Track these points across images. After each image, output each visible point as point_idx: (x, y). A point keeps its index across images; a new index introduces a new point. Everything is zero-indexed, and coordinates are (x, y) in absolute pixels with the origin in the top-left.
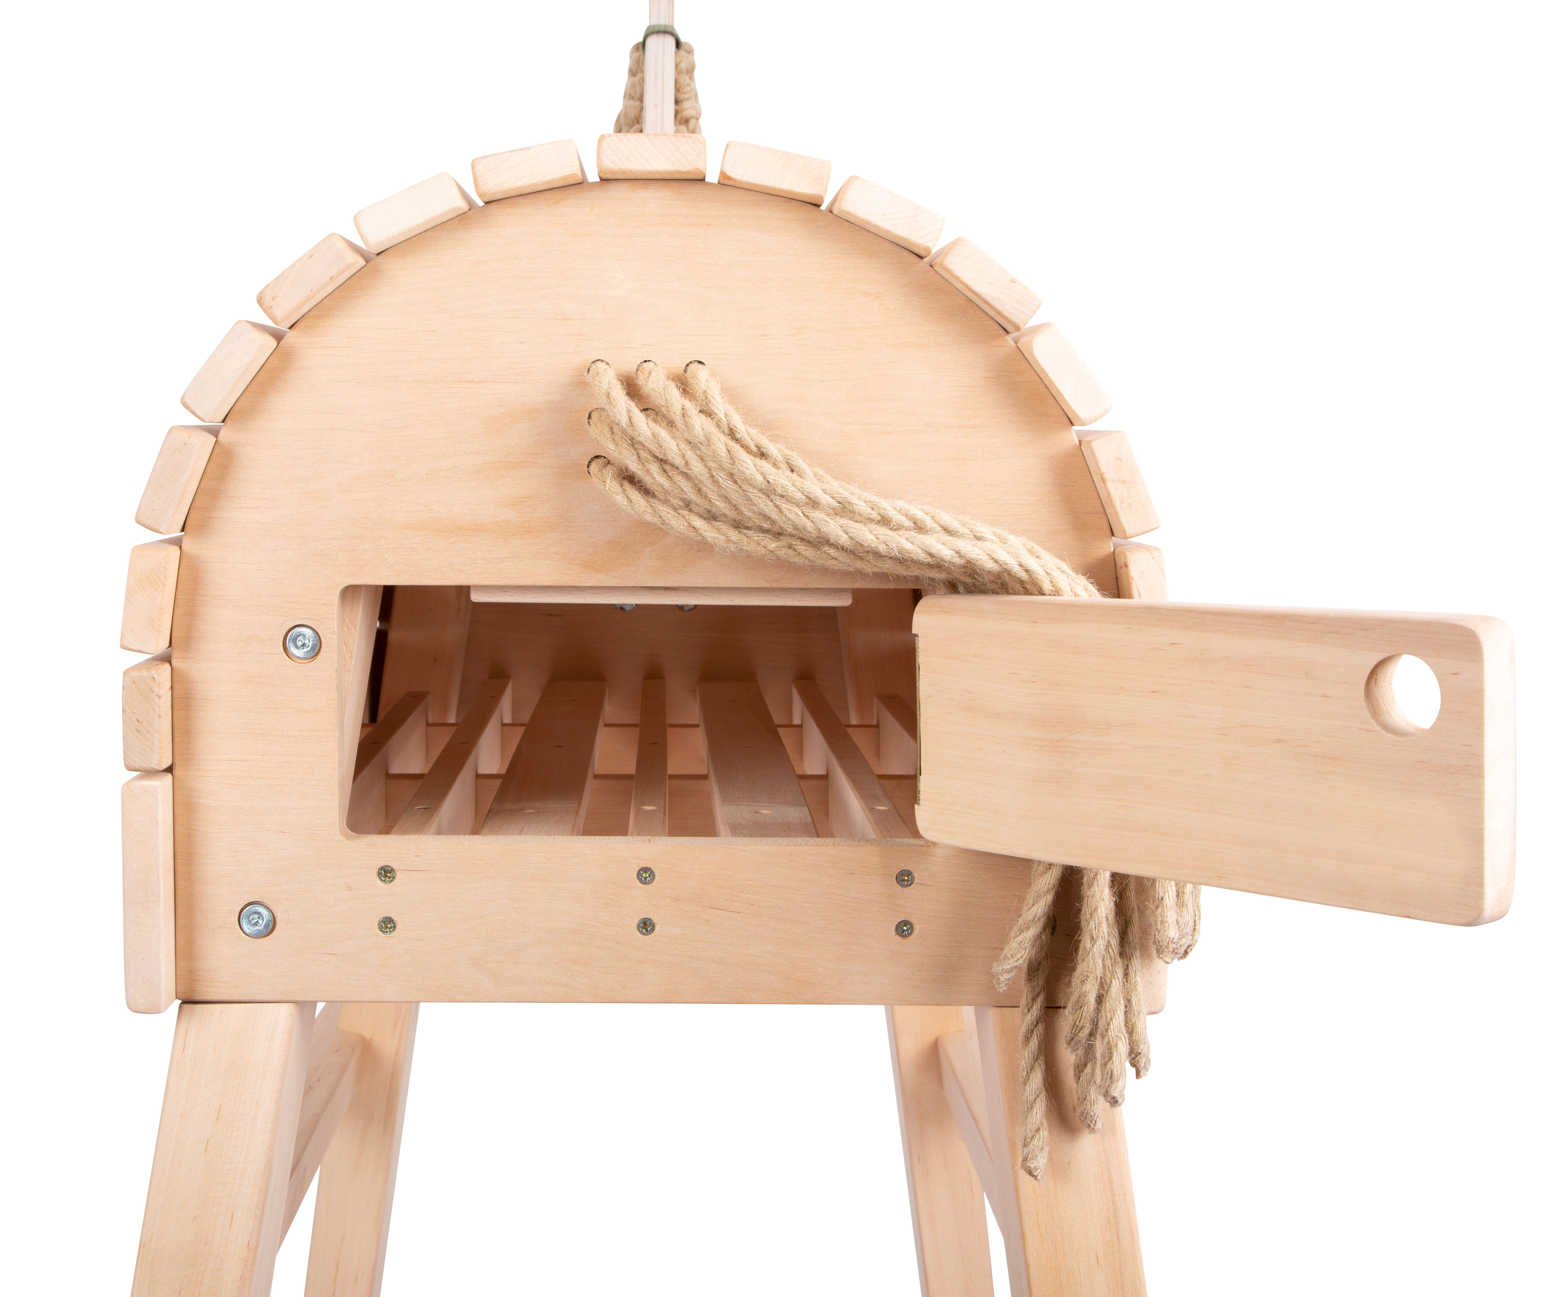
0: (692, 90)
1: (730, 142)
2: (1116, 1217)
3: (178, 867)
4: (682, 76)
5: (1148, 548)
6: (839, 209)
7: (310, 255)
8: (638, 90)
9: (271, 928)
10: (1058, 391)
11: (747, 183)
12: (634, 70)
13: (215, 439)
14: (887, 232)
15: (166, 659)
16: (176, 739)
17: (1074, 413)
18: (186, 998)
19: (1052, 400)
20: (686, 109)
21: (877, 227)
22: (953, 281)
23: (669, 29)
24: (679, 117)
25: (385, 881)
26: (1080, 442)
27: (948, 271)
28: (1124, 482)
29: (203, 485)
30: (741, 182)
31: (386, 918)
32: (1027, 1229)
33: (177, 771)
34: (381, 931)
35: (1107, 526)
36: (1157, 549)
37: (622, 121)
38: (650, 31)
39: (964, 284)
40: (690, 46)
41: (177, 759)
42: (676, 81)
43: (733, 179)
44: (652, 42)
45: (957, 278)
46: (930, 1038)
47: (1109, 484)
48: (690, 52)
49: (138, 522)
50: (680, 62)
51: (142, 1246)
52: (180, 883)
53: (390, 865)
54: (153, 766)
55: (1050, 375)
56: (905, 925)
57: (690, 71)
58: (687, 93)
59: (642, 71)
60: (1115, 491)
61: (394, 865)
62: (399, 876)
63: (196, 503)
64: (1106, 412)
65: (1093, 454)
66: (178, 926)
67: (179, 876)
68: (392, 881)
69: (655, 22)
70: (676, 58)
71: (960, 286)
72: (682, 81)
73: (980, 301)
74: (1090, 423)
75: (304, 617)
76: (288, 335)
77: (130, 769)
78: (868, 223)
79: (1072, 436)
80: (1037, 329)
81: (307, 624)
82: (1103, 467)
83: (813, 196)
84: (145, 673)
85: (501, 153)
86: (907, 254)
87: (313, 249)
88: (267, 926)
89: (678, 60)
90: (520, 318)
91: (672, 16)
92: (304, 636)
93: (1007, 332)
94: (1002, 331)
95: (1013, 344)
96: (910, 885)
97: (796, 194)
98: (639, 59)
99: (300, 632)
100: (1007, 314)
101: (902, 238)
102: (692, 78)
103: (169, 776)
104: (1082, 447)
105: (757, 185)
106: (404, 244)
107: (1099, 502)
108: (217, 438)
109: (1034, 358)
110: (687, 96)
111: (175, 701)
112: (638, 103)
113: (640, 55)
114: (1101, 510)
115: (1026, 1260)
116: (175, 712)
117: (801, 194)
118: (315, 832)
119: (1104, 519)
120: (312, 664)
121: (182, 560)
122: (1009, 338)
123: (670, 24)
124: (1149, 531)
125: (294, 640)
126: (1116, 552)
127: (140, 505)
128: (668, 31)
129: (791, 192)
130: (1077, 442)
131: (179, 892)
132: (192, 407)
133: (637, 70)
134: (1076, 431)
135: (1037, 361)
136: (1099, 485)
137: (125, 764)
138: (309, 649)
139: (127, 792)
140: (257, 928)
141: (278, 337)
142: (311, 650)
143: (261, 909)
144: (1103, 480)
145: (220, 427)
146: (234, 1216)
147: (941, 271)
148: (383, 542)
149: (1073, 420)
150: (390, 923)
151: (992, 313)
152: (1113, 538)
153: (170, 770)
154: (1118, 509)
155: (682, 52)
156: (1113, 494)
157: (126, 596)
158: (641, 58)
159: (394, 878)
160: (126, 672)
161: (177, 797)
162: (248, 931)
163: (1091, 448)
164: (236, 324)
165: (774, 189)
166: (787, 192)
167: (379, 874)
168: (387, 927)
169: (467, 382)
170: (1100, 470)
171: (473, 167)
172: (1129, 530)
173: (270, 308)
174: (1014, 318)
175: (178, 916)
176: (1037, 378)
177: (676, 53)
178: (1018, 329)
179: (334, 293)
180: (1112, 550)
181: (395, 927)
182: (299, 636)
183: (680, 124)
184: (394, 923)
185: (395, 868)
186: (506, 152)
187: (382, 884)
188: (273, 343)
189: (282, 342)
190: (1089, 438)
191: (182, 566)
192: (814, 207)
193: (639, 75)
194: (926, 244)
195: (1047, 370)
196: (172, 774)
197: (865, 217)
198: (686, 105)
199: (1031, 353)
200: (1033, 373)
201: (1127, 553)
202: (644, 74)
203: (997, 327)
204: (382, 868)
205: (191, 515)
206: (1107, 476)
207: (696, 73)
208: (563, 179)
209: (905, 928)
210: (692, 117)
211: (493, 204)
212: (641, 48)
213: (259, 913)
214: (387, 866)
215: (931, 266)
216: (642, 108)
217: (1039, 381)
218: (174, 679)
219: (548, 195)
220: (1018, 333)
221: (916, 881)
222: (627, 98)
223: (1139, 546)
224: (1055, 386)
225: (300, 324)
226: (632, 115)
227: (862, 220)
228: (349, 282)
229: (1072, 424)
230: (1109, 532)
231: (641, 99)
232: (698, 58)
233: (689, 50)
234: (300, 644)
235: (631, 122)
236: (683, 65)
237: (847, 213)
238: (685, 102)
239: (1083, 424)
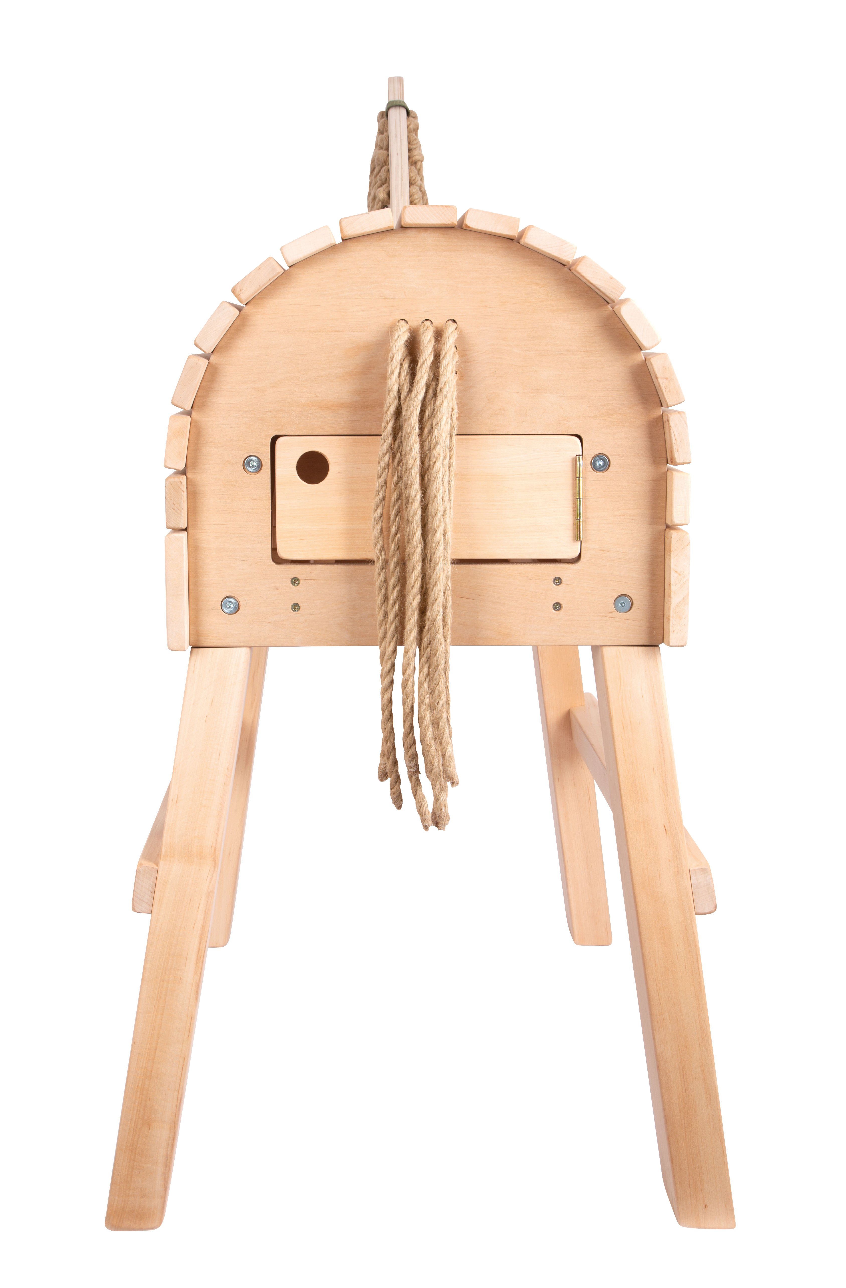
0: (417, 143)
1: (470, 209)
2: (663, 750)
3: (191, 579)
4: (412, 134)
5: (679, 412)
6: (524, 242)
7: (259, 268)
8: (385, 143)
9: (237, 609)
10: (634, 333)
11: (478, 230)
12: (381, 130)
13: (208, 362)
14: (548, 253)
15: (184, 472)
16: (189, 514)
17: (642, 344)
18: (194, 644)
19: (631, 338)
20: (415, 156)
21: (543, 251)
22: (581, 278)
23: (403, 104)
24: (411, 160)
25: (295, 585)
26: (645, 359)
27: (579, 273)
28: (667, 379)
29: (202, 385)
30: (475, 229)
31: (295, 604)
32: (618, 757)
33: (190, 530)
34: (293, 610)
35: (659, 401)
36: (684, 412)
37: (375, 162)
38: (391, 105)
39: (587, 280)
40: (415, 114)
41: (190, 524)
42: (408, 137)
43: (471, 228)
44: (393, 113)
45: (583, 277)
46: (565, 710)
47: (659, 380)
48: (415, 117)
49: (173, 403)
50: (410, 124)
51: (174, 769)
52: (191, 587)
53: (297, 577)
54: (181, 526)
55: (630, 325)
56: (557, 605)
57: (416, 130)
58: (415, 144)
59: (387, 131)
60: (662, 383)
61: (299, 577)
62: (302, 582)
63: (199, 394)
64: (658, 343)
65: (651, 365)
66: (190, 608)
67: (191, 583)
68: (298, 585)
69: (392, 99)
70: (407, 122)
71: (584, 281)
72: (411, 137)
73: (595, 288)
74: (650, 349)
75: (254, 451)
76: (244, 309)
77: (169, 528)
78: (538, 249)
79: (641, 356)
80: (624, 301)
81: (255, 455)
82: (656, 372)
83: (511, 236)
84: (176, 479)
85: (355, 216)
86: (558, 264)
87: (260, 265)
88: (235, 608)
89: (409, 123)
90: (362, 298)
91: (402, 94)
92: (254, 461)
93: (608, 303)
94: (606, 303)
95: (611, 309)
96: (559, 584)
97: (503, 235)
98: (384, 123)
99: (251, 459)
100: (608, 294)
101: (556, 257)
102: (417, 135)
103: (186, 533)
104: (646, 361)
105: (483, 231)
106: (304, 261)
107: (655, 389)
108: (209, 360)
109: (622, 316)
110: (415, 147)
111: (188, 494)
112: (385, 152)
113: (385, 120)
114: (656, 393)
115: (618, 772)
116: (189, 500)
117: (505, 235)
118: (259, 560)
119: (658, 398)
120: (257, 476)
121: (192, 423)
122: (609, 306)
123: (402, 100)
124: (679, 403)
125: (248, 463)
126: (663, 414)
127: (174, 395)
128: (402, 105)
129: (500, 234)
130: (644, 359)
131: (191, 591)
132: (200, 345)
133: (383, 130)
134: (643, 353)
135: (623, 318)
136: (654, 380)
137: (166, 525)
138: (256, 468)
139: (167, 541)
140: (230, 609)
141: (240, 309)
142: (257, 468)
143: (232, 600)
144: (657, 378)
145: (211, 356)
146: (221, 753)
147: (575, 273)
148: (293, 413)
149: (641, 348)
150: (297, 606)
151: (601, 294)
152: (662, 407)
153: (186, 530)
154: (664, 392)
155: (411, 118)
156: (661, 384)
157: (167, 441)
158: (386, 122)
159: (299, 583)
160: (167, 479)
161: (190, 543)
162: (226, 611)
163: (650, 362)
164: (221, 303)
165: (491, 232)
166: (498, 234)
167: (292, 582)
168: (295, 609)
169: (335, 331)
170: (655, 373)
171: (340, 223)
172: (669, 403)
173: (239, 295)
174: (612, 297)
175: (191, 604)
176: (623, 326)
177: (407, 119)
178: (614, 302)
179: (268, 287)
180: (661, 413)
181: (300, 608)
182: (251, 461)
183: (412, 165)
184: (299, 606)
185: (300, 579)
186: (357, 215)
187: (293, 587)
188: (238, 312)
189: (242, 312)
190: (649, 357)
191: (191, 426)
192: (511, 240)
193: (385, 134)
194: (568, 260)
195: (628, 323)
196: (187, 532)
197: (537, 246)
198: (415, 153)
199: (620, 314)
200: (622, 324)
201: (669, 415)
202: (388, 133)
203: (603, 301)
204: (293, 579)
205: (197, 400)
206: (658, 376)
207: (420, 131)
208: (385, 228)
209: (557, 607)
210: (419, 161)
211: (349, 240)
212: (385, 115)
213: (231, 602)
214: (296, 578)
215: (570, 270)
216: (388, 155)
217: (624, 328)
218: (188, 483)
219: (376, 236)
220: (614, 304)
221: (563, 582)
222: (378, 148)
223: (675, 411)
224: (632, 331)
225: (252, 303)
226: (382, 159)
227: (536, 248)
228: (276, 281)
229: (641, 350)
230: (660, 404)
231: (387, 149)
232: (420, 120)
233: (414, 116)
234: (251, 465)
235: (381, 164)
236: (412, 126)
237: (528, 244)
238: (414, 151)
239: (646, 350)
